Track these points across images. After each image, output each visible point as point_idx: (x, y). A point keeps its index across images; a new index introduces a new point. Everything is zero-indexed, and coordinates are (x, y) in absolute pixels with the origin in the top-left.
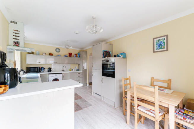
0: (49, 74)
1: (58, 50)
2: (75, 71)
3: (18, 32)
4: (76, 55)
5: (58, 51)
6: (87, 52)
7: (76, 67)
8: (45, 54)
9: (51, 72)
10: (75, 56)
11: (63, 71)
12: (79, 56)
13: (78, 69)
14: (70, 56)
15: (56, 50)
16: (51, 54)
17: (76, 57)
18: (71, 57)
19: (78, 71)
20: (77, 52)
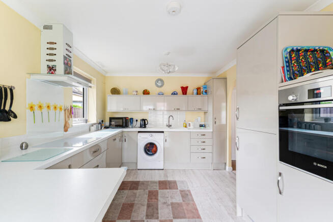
0: (139, 132)
1: (159, 82)
2: (194, 128)
3: (55, 45)
4: (198, 89)
5: (160, 85)
6: (226, 79)
7: (199, 119)
8: (135, 93)
9: (145, 127)
10: (195, 92)
11: (169, 126)
12: (206, 92)
13: (203, 123)
14: (183, 94)
15: (156, 84)
16: (146, 93)
17: (197, 94)
18: (186, 94)
19: (202, 130)
20: (200, 83)
